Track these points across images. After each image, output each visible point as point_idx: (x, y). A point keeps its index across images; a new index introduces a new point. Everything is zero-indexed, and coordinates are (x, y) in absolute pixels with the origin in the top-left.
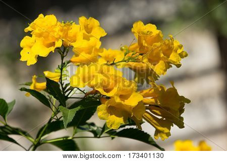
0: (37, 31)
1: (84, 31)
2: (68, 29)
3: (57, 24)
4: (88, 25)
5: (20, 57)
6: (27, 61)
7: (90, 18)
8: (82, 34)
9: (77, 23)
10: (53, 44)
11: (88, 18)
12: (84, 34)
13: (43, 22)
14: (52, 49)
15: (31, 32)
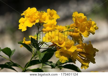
0: (27, 15)
1: (49, 16)
2: (42, 15)
3: (36, 12)
4: (51, 13)
5: (19, 27)
6: (22, 29)
7: (52, 10)
8: (48, 17)
9: (46, 12)
10: (35, 21)
11: (51, 10)
12: (49, 17)
13: (30, 11)
14: (34, 24)
15: (24, 15)
